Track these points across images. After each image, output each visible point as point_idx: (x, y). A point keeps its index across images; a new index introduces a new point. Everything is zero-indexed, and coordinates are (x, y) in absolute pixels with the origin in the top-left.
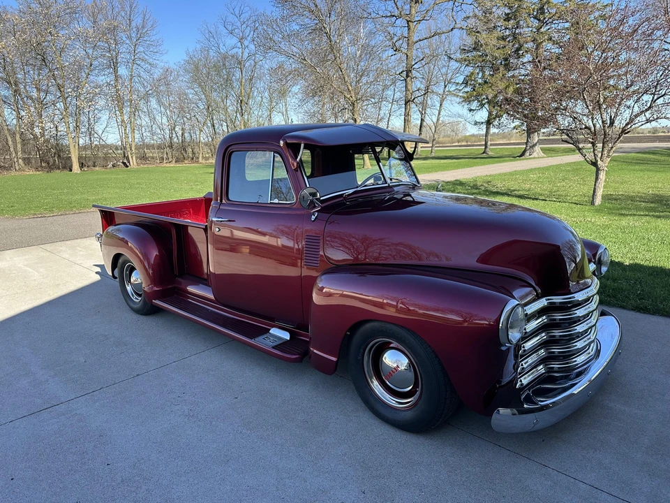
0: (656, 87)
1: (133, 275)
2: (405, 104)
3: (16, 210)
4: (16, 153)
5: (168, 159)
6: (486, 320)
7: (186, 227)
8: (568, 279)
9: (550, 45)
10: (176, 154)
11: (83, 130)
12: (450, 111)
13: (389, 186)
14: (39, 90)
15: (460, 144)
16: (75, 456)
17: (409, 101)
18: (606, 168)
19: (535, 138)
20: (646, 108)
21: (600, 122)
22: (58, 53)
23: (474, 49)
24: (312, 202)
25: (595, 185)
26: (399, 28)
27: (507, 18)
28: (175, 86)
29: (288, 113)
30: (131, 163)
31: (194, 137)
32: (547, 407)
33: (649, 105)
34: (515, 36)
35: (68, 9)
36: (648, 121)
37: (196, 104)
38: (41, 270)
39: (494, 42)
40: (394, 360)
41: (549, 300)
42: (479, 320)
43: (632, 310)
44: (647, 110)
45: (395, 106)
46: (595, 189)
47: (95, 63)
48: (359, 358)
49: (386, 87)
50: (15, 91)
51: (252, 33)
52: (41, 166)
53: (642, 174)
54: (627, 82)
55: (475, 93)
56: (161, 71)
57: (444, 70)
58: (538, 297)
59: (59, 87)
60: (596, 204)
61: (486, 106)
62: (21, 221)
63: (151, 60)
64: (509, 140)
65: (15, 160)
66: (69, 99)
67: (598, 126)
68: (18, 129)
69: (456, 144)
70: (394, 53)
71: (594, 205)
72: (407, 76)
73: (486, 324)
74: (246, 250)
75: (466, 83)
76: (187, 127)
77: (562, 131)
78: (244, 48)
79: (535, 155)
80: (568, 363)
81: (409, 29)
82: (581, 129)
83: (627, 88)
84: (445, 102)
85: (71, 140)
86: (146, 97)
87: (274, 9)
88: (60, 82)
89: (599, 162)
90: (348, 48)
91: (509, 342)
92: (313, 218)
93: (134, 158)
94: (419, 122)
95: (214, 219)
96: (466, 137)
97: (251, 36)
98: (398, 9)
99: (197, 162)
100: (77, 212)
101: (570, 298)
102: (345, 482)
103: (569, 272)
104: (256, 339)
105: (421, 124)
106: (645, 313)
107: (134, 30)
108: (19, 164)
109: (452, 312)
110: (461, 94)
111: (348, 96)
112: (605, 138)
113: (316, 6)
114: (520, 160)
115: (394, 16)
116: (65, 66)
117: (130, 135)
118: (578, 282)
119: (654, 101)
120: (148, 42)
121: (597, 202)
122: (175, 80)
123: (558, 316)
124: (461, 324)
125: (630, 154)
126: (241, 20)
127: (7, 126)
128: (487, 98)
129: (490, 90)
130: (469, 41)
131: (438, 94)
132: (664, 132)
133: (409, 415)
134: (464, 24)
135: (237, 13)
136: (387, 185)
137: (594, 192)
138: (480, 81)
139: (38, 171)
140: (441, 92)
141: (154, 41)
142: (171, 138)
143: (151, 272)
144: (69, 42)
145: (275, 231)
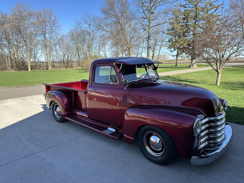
0: (238, 44)
1: (57, 108)
2: (148, 49)
3: (10, 84)
4: (8, 64)
5: (62, 67)
6: (188, 125)
7: (77, 91)
8: (215, 112)
9: (199, 29)
10: (65, 65)
11: (32, 56)
12: (163, 51)
13: (150, 79)
14: (17, 42)
15: (166, 63)
16: (43, 172)
17: (149, 48)
18: (221, 72)
19: (194, 61)
20: (235, 51)
21: (219, 56)
22: (25, 29)
23: (172, 30)
24: (125, 83)
25: (217, 78)
26: (146, 22)
27: (184, 19)
28: (65, 41)
29: (106, 51)
30: (49, 68)
31: (72, 59)
32: (209, 156)
33: (236, 50)
34: (187, 25)
35: (29, 14)
36: (236, 56)
37: (73, 48)
38: (22, 106)
39: (179, 27)
40: (154, 139)
41: (209, 119)
42: (185, 125)
43: (235, 123)
44: (235, 52)
45: (144, 49)
46: (217, 80)
47: (38, 33)
48: (142, 138)
49: (140, 43)
50: (9, 42)
51: (93, 23)
52: (17, 69)
53: (233, 74)
54: (228, 42)
55: (172, 45)
56: (61, 36)
57: (161, 37)
58: (205, 118)
59: (25, 41)
60: (218, 85)
61: (177, 50)
62: (12, 89)
63: (57, 32)
64: (184, 61)
65: (8, 66)
66: (28, 45)
67: (218, 57)
68: (9, 55)
69: (165, 63)
70: (144, 31)
71: (217, 85)
72: (149, 39)
73: (188, 127)
74: (95, 99)
75: (169, 41)
76: (69, 56)
77: (205, 59)
78: (90, 28)
79: (194, 67)
80: (215, 141)
81: (149, 23)
82: (212, 58)
83: (228, 44)
84: (162, 48)
85: (28, 60)
86: (55, 45)
87: (102, 15)
88: (25, 39)
89: (219, 70)
90: (128, 29)
91: (197, 133)
92: (125, 89)
93: (50, 67)
94: (152, 55)
95: (89, 89)
96: (168, 60)
97: (93, 24)
98: (145, 16)
99: (73, 68)
100: (32, 85)
101: (216, 118)
102: (139, 182)
103: (215, 109)
104: (103, 131)
105: (153, 56)
106: (239, 124)
107: (52, 21)
108: (9, 68)
109: (173, 121)
110: (167, 45)
111: (128, 46)
112: (220, 62)
113: (117, 14)
114: (189, 69)
115: (144, 18)
116: (27, 34)
117: (49, 58)
118: (218, 113)
119: (238, 49)
120: (56, 26)
121: (218, 84)
122: (65, 39)
123: (212, 124)
124: (177, 126)
125: (228, 67)
126: (90, 18)
127: (5, 54)
128: (177, 47)
129: (178, 44)
130: (170, 27)
131: (159, 45)
132: (240, 59)
133: (160, 159)
134: (169, 21)
135: (88, 16)
136: (149, 78)
137: (217, 81)
138: (174, 41)
139: (16, 70)
140: (160, 44)
141: (59, 25)
142: (64, 59)
143: (64, 107)
144: (29, 25)
145: (107, 93)
